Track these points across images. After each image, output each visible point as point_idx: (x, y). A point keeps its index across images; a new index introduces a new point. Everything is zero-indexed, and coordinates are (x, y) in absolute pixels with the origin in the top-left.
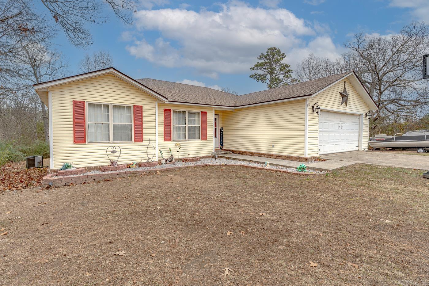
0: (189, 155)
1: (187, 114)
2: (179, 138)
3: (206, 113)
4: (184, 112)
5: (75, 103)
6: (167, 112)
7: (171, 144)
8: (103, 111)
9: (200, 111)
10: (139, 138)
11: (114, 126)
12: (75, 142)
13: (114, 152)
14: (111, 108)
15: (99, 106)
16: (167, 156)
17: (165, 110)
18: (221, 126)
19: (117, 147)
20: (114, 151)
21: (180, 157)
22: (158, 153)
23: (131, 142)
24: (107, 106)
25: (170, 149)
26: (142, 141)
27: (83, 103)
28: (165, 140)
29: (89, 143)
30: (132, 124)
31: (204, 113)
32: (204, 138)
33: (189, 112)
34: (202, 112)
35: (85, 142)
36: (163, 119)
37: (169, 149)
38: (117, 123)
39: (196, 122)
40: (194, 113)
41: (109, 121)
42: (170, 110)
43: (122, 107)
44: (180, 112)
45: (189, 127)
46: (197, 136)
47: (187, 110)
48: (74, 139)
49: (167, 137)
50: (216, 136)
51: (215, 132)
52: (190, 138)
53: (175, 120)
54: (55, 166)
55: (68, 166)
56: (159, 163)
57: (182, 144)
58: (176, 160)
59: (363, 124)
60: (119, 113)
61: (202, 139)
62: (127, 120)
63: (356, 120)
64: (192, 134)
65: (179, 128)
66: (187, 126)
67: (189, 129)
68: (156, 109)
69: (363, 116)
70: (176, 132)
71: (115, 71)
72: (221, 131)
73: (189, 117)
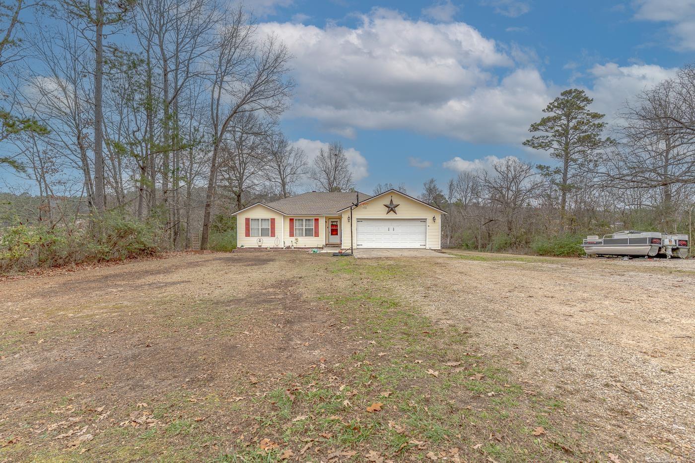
0: (305, 245)
2: (299, 235)
3: (318, 219)
4: (302, 220)
5: (246, 219)
6: (291, 220)
7: (293, 239)
10: (273, 235)
11: (261, 229)
12: (246, 236)
14: (260, 220)
15: (255, 219)
16: (287, 244)
19: (261, 239)
20: (259, 241)
21: (297, 246)
22: (282, 243)
23: (269, 237)
24: (258, 219)
26: (275, 236)
27: (249, 219)
28: (289, 236)
29: (251, 237)
30: (270, 227)
31: (317, 220)
32: (317, 235)
33: (305, 220)
34: (315, 219)
35: (249, 236)
36: (289, 224)
37: (291, 241)
38: (263, 227)
39: (311, 225)
40: (309, 220)
41: (259, 226)
42: (293, 219)
43: (265, 220)
44: (299, 220)
46: (312, 234)
47: (304, 218)
49: (292, 235)
50: (337, 234)
51: (334, 231)
52: (306, 235)
53: (297, 225)
54: (239, 246)
55: (242, 246)
56: (282, 248)
57: (300, 239)
58: (295, 248)
59: (429, 226)
60: (264, 223)
61: (315, 236)
62: (267, 225)
63: (419, 223)
64: (308, 233)
65: (299, 229)
66: (304, 228)
67: (306, 230)
68: (283, 219)
69: (427, 220)
70: (297, 232)
71: (260, 204)
72: (341, 231)
73: (305, 222)
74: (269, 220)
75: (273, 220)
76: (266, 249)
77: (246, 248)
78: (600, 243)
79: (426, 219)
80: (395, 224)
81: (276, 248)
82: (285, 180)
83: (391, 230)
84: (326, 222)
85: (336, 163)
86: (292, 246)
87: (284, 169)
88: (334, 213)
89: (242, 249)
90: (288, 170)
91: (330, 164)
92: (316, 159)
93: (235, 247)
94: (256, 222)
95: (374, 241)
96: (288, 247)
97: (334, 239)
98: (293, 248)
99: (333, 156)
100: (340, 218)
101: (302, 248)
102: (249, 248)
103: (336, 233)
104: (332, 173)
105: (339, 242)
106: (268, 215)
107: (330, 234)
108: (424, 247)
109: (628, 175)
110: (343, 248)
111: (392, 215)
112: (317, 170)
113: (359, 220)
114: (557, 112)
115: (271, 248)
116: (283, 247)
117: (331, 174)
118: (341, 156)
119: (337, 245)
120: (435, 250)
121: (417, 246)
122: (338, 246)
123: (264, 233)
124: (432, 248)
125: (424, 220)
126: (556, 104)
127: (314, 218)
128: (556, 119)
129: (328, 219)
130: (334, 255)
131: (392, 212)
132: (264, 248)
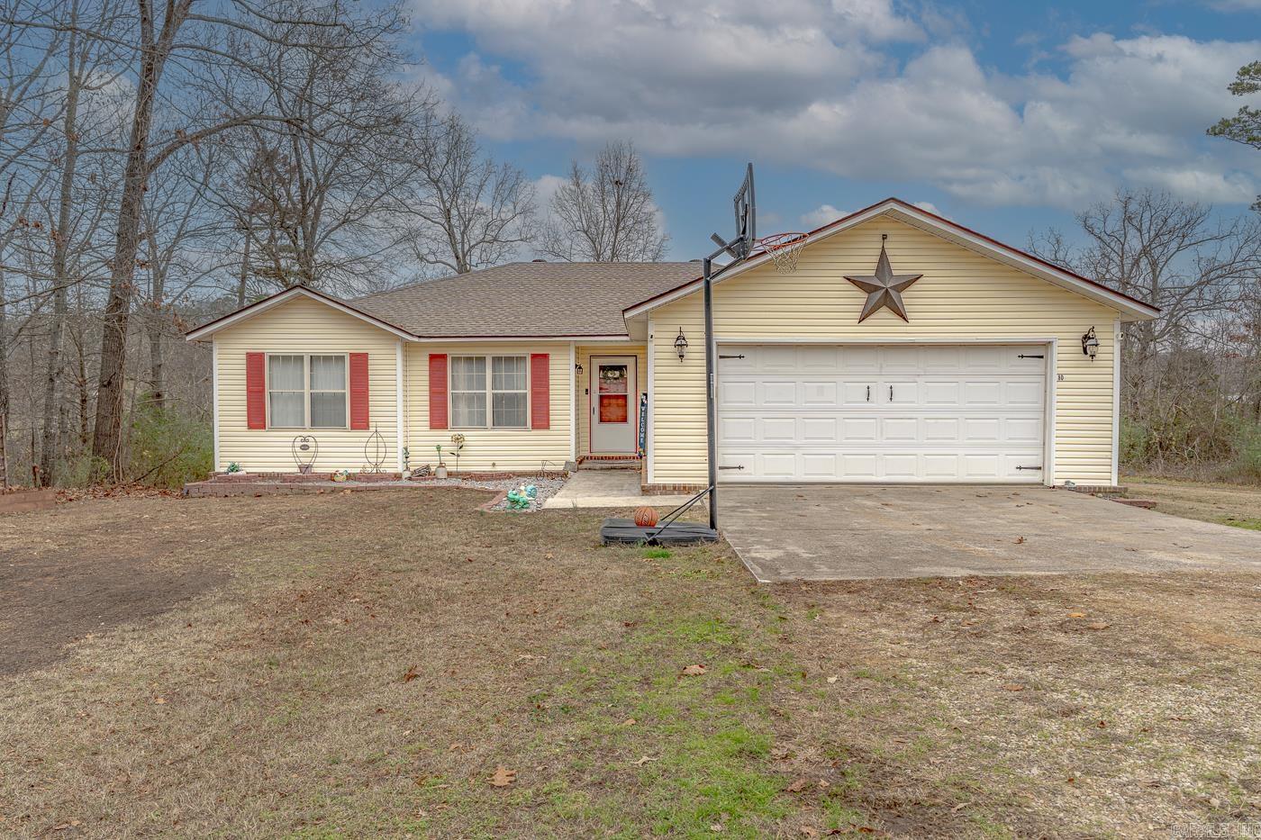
0: (494, 465)
1: (489, 362)
2: (469, 422)
3: (546, 356)
4: (482, 360)
5: (250, 356)
6: (437, 359)
7: (444, 437)
8: (294, 370)
10: (360, 421)
11: (313, 397)
13: (304, 447)
14: (306, 361)
15: (286, 358)
17: (432, 357)
18: (641, 389)
19: (311, 439)
20: (304, 445)
21: (461, 469)
22: (400, 455)
23: (345, 430)
24: (300, 359)
25: (439, 448)
26: (366, 427)
27: (261, 355)
29: (270, 429)
30: (347, 392)
31: (540, 360)
32: (541, 421)
33: (494, 358)
34: (534, 356)
35: (264, 427)
36: (427, 378)
37: (435, 448)
38: (317, 390)
39: (518, 382)
40: (509, 359)
41: (302, 387)
42: (444, 357)
43: (327, 359)
44: (469, 359)
45: (495, 396)
47: (489, 354)
48: (249, 421)
49: (438, 420)
50: (624, 420)
51: (612, 407)
52: (498, 422)
53: (458, 382)
54: (221, 466)
55: (234, 468)
56: (398, 477)
57: (471, 437)
58: (450, 474)
59: (1061, 378)
60: (321, 370)
61: (534, 427)
62: (337, 383)
63: (1010, 363)
64: (506, 414)
65: (470, 399)
66: (489, 392)
67: (497, 400)
68: (400, 360)
69: (1056, 349)
70: (463, 409)
71: (303, 292)
72: (643, 404)
73: (494, 370)
74: (342, 358)
75: (360, 364)
76: (332, 477)
77: (249, 478)
79: (1047, 345)
80: (898, 367)
81: (369, 478)
82: (468, 258)
83: (880, 393)
84: (578, 367)
85: (618, 205)
86: (441, 465)
87: (466, 227)
88: (611, 335)
89: (234, 479)
90: (476, 231)
91: (600, 210)
92: (560, 194)
93: (203, 471)
94: (291, 369)
95: (797, 447)
96: (425, 473)
97: (616, 439)
98: (442, 474)
99: (608, 187)
100: (639, 353)
101: (480, 477)
102: (263, 476)
103: (620, 412)
104: (608, 237)
105: (629, 448)
106: (339, 341)
107: (596, 417)
108: (1034, 477)
110: (651, 481)
111: (884, 328)
112: (563, 228)
113: (730, 352)
115: (350, 477)
116: (400, 469)
117: (606, 238)
118: (634, 186)
119: (623, 463)
120: (1093, 491)
121: (1001, 468)
122: (629, 466)
123: (323, 413)
124: (1078, 483)
125: (1038, 351)
127: (527, 352)
129: (584, 357)
130: (609, 540)
131: (884, 313)
132: (321, 477)
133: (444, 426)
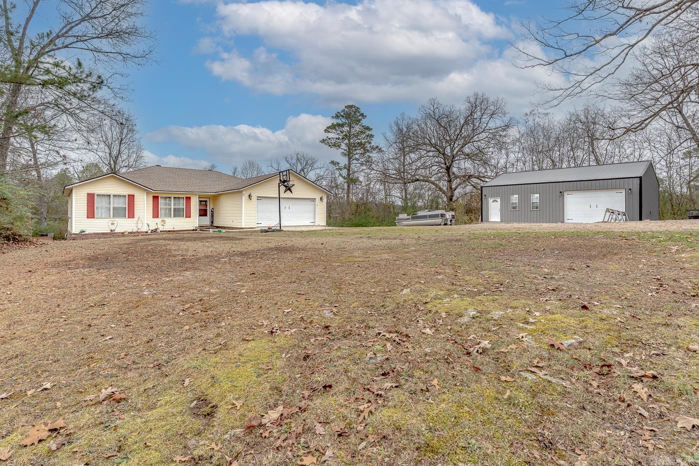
0: (174, 228)
1: (172, 198)
2: (165, 216)
3: (190, 198)
4: (170, 198)
5: (89, 195)
6: (156, 198)
7: (158, 220)
8: (107, 199)
9: (184, 196)
10: (131, 215)
11: (114, 208)
12: (88, 217)
13: (112, 224)
14: (112, 196)
15: (104, 195)
16: (152, 227)
17: (154, 197)
18: (211, 207)
19: (115, 221)
21: (164, 229)
22: (146, 226)
23: (125, 218)
24: (109, 196)
25: (157, 224)
26: (134, 217)
27: (94, 194)
28: (153, 217)
29: (97, 218)
30: (127, 206)
31: (188, 199)
32: (188, 215)
33: (174, 198)
34: (186, 198)
35: (94, 217)
36: (152, 203)
38: (116, 206)
39: (181, 205)
40: (179, 198)
41: (110, 205)
42: (158, 197)
43: (119, 196)
44: (166, 198)
46: (182, 215)
47: (173, 196)
49: (156, 215)
51: (203, 212)
52: (175, 216)
53: (162, 204)
54: (75, 231)
55: (82, 232)
57: (168, 220)
58: (161, 231)
59: (317, 205)
60: (117, 200)
61: (186, 217)
62: (123, 204)
63: (309, 202)
64: (177, 213)
65: (166, 209)
66: (172, 207)
67: (175, 209)
68: (145, 196)
70: (164, 212)
71: (114, 175)
72: (212, 211)
73: (174, 201)
74: (125, 196)
75: (131, 198)
76: (122, 233)
77: (89, 234)
78: (409, 219)
79: (315, 199)
80: (290, 203)
86: (159, 229)
89: (83, 235)
93: (67, 233)
94: (105, 200)
95: (272, 219)
96: (154, 231)
97: (204, 221)
98: (159, 231)
100: (211, 197)
102: (95, 233)
103: (205, 214)
105: (208, 223)
106: (125, 190)
108: (313, 224)
109: (393, 174)
110: (244, 227)
111: (288, 194)
113: (259, 198)
114: (342, 120)
115: (129, 233)
116: (146, 230)
121: (308, 223)
123: (118, 213)
124: (320, 225)
125: (313, 200)
126: (342, 114)
128: (342, 125)
131: (288, 191)
132: (119, 233)
133: (158, 217)
